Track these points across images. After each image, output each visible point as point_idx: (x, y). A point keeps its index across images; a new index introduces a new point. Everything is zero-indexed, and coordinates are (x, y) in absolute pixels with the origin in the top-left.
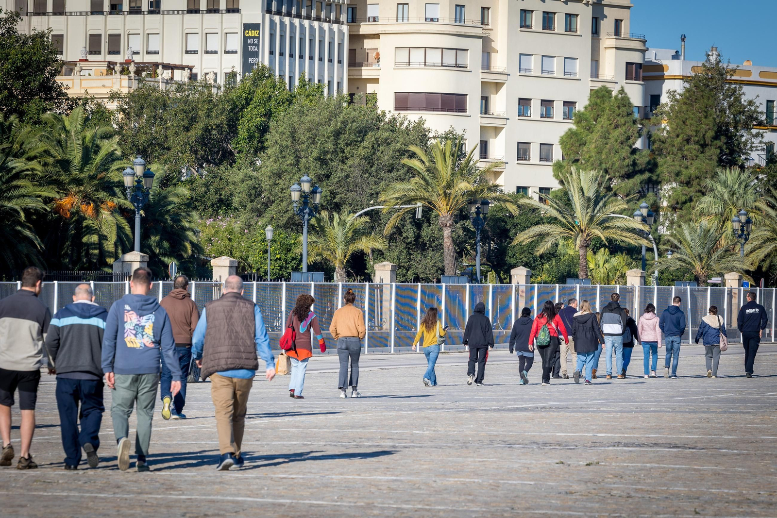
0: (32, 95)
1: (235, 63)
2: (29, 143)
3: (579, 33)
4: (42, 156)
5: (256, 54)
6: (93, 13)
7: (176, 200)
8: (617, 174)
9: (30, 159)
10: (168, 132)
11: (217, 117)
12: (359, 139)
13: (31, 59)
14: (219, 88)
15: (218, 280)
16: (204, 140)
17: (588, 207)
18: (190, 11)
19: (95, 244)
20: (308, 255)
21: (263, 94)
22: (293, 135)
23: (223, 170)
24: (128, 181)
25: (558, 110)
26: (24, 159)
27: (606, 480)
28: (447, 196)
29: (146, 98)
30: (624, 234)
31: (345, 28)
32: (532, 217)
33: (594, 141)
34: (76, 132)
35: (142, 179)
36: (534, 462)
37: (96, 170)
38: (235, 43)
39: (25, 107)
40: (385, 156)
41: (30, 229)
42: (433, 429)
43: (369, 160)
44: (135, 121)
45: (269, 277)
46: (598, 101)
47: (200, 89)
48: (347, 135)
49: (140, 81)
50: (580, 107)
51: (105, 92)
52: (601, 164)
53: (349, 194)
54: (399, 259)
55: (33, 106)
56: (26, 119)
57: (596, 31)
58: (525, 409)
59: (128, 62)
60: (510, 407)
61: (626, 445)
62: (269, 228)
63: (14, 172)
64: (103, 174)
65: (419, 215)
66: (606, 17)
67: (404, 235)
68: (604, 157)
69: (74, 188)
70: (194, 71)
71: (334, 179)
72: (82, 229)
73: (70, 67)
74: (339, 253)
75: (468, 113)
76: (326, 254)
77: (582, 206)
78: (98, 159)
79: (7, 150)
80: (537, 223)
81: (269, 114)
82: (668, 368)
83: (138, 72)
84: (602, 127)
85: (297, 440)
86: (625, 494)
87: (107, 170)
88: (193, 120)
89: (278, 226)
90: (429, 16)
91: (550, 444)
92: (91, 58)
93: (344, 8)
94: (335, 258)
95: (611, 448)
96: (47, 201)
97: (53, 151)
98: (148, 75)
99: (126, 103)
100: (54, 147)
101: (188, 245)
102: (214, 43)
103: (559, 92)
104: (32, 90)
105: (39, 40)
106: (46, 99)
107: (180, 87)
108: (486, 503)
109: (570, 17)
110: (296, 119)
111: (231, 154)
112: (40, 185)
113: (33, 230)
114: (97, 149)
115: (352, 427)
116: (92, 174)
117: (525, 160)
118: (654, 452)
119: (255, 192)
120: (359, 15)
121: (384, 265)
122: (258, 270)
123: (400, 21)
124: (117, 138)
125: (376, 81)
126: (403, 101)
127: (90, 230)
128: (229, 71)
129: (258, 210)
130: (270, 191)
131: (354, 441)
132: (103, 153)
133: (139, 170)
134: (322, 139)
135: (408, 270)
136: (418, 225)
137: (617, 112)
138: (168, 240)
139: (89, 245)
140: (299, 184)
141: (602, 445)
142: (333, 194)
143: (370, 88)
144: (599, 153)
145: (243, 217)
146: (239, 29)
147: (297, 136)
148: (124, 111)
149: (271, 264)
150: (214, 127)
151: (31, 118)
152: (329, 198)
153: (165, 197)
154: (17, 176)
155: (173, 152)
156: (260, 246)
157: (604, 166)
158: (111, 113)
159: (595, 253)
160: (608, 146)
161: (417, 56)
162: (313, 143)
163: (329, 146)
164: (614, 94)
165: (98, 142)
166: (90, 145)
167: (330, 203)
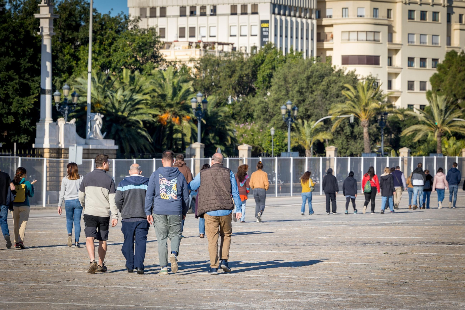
0: (147, 60)
1: (256, 41)
2: (145, 85)
3: (440, 22)
4: (151, 92)
5: (267, 36)
6: (181, 16)
7: (222, 114)
8: (461, 97)
9: (144, 94)
10: (221, 79)
11: (246, 70)
12: (320, 81)
13: (146, 41)
14: (247, 54)
15: (242, 157)
16: (240, 82)
17: (441, 115)
18: (232, 14)
19: (180, 139)
20: (291, 143)
21: (271, 57)
22: (285, 80)
23: (249, 98)
24: (194, 105)
25: (429, 63)
26: (141, 94)
27: (406, 262)
28: (365, 110)
29: (208, 61)
30: (461, 129)
31: (315, 22)
32: (414, 121)
33: (448, 79)
34: (169, 79)
35: (201, 104)
36: (372, 252)
37: (180, 99)
38: (256, 30)
39: (143, 67)
40: (334, 90)
41: (145, 131)
42: (329, 236)
43: (326, 92)
44: (203, 73)
45: (272, 155)
46: (450, 58)
47: (237, 55)
48: (313, 79)
49: (206, 51)
50: (440, 62)
51: (187, 58)
52: (452, 92)
53: (315, 110)
54: (342, 144)
55: (148, 66)
56: (144, 73)
57: (449, 21)
58: (385, 224)
59: (199, 42)
60: (377, 223)
61: (427, 243)
62: (273, 129)
63: (136, 101)
64: (184, 102)
65: (352, 121)
66: (454, 13)
67: (345, 131)
68: (453, 88)
69: (168, 109)
70: (234, 46)
71: (307, 102)
72: (173, 131)
73: (169, 45)
74: (308, 142)
75: (381, 65)
76: (301, 143)
77: (439, 115)
78: (181, 94)
79: (133, 90)
80: (417, 124)
81: (274, 68)
82: (452, 202)
83: (205, 47)
84: (452, 72)
85: (255, 242)
86: (413, 269)
87: (186, 99)
88: (233, 72)
89: (278, 128)
90: (359, 14)
91: (386, 243)
92: (180, 40)
93: (314, 11)
94: (305, 144)
95: (418, 245)
96: (154, 116)
97: (157, 90)
98: (210, 48)
99: (198, 63)
100: (157, 87)
101: (229, 138)
102: (245, 31)
103: (430, 54)
104: (147, 57)
105: (151, 31)
106: (155, 62)
107: (226, 54)
108: (337, 275)
109: (435, 14)
110: (287, 71)
111: (254, 89)
112: (151, 108)
113: (147, 131)
114: (180, 88)
115: (287, 235)
116: (178, 101)
117: (412, 90)
118: (439, 247)
119: (265, 110)
120: (322, 15)
121: (331, 148)
122: (267, 151)
123: (344, 17)
124: (191, 83)
125: (331, 49)
126: (346, 60)
127: (177, 131)
128: (252, 45)
129: (267, 119)
130: (273, 109)
131: (284, 243)
132: (183, 91)
133: (199, 99)
134: (301, 81)
135: (347, 150)
136: (352, 126)
137: (460, 63)
138: (218, 136)
139: (177, 139)
140: (286, 106)
141: (414, 243)
142: (307, 110)
143: (328, 53)
144: (451, 86)
145: (259, 123)
146: (258, 23)
147: (287, 79)
148: (197, 67)
149: (274, 148)
150: (245, 75)
151: (147, 72)
152: (304, 112)
153: (217, 113)
154: (138, 103)
155: (223, 88)
156: (268, 138)
157: (453, 93)
158: (190, 69)
159: (448, 139)
160: (456, 82)
161: (353, 36)
162: (296, 83)
163: (304, 85)
164: (459, 54)
165: (181, 84)
166: (176, 86)
167: (305, 115)
